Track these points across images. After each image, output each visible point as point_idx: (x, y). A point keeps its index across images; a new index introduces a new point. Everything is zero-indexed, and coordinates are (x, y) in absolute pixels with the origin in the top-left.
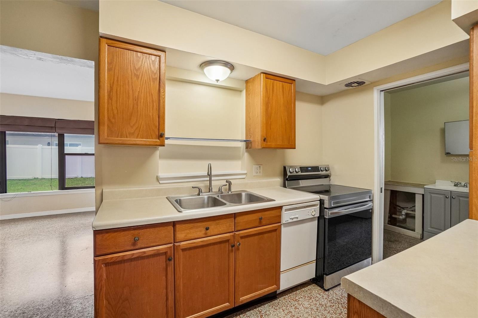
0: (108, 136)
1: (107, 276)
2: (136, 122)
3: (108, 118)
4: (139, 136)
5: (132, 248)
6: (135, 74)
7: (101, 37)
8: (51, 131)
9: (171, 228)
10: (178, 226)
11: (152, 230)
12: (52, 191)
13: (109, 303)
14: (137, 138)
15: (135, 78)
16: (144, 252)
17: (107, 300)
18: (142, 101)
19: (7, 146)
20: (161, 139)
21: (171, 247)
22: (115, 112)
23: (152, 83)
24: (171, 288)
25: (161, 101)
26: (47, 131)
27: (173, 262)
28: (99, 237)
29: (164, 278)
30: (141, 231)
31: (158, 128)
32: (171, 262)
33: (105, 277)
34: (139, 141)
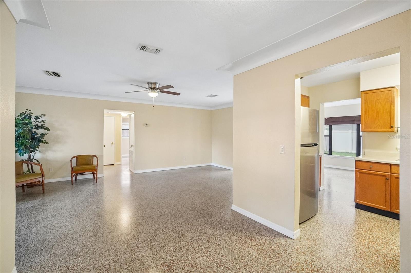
0: (365, 129)
1: (359, 177)
2: (378, 122)
3: (365, 121)
4: (380, 128)
5: (369, 170)
6: (377, 102)
7: (362, 92)
8: (352, 123)
9: (389, 167)
10: (392, 166)
11: (378, 165)
12: (352, 157)
13: (360, 186)
14: (378, 129)
15: (377, 103)
16: (375, 173)
17: (359, 184)
18: (381, 113)
19: (332, 131)
20: (392, 129)
21: (388, 174)
22: (368, 119)
23: (386, 104)
24: (388, 192)
25: (392, 111)
26: (351, 123)
27: (389, 181)
28: (357, 162)
29: (385, 186)
30: (374, 164)
31: (390, 123)
32: (388, 181)
33: (358, 176)
34: (379, 130)
